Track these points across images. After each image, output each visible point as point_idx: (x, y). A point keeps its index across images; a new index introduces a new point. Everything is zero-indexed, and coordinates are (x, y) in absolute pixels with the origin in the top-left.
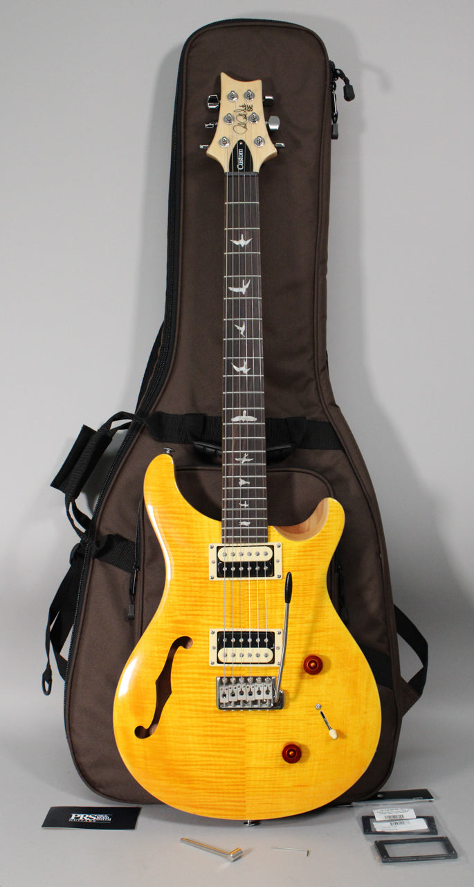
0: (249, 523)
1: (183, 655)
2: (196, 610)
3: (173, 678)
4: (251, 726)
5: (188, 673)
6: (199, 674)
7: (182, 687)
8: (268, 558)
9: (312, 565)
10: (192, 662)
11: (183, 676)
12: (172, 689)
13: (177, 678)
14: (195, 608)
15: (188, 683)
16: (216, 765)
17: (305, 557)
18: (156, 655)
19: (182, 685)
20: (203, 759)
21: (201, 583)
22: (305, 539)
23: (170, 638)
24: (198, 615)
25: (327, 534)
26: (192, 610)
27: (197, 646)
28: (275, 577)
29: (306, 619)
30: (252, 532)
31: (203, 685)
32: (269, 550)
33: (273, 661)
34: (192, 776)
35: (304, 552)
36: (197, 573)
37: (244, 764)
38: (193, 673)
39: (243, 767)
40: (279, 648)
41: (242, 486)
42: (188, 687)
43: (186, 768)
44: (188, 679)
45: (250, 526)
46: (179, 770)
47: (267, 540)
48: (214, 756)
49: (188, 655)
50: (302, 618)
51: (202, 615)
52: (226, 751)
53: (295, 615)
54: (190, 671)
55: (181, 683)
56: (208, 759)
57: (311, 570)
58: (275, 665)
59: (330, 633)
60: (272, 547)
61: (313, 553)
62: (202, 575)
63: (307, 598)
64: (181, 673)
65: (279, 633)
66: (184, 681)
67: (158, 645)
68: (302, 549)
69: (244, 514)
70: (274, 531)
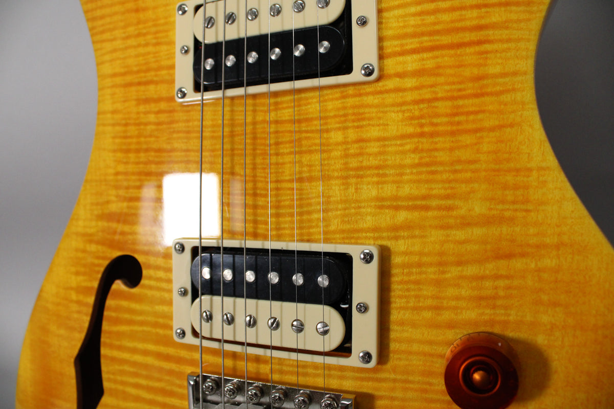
1: (124, 303)
3: (106, 358)
5: (134, 351)
6: (159, 356)
7: (123, 383)
9: (480, 28)
10: (142, 323)
11: (126, 356)
12: (106, 384)
13: (113, 359)
15: (136, 375)
18: (74, 296)
19: (125, 379)
21: (159, 112)
23: (98, 258)
27: (153, 283)
28: (357, 75)
29: (462, 212)
31: (169, 388)
33: (344, 349)
36: (152, 87)
38: (146, 353)
40: (363, 308)
42: (137, 386)
44: (134, 364)
49: (133, 306)
50: (449, 208)
53: (424, 198)
54: (140, 346)
55: (122, 373)
57: (480, 43)
58: (354, 360)
59: (549, 262)
62: (162, 90)
63: (467, 139)
65: (368, 258)
66: (126, 368)
67: (77, 273)
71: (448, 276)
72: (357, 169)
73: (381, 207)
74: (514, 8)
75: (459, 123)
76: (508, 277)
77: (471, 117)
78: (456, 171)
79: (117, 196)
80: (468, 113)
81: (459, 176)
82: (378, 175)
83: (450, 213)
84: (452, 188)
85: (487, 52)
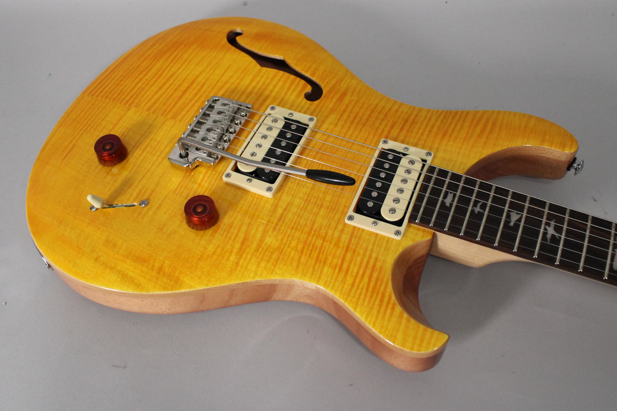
0: (448, 204)
1: (299, 88)
2: (349, 116)
3: (278, 73)
4: (172, 127)
7: (262, 77)
8: (384, 212)
9: (347, 270)
11: (275, 81)
12: (265, 69)
14: (352, 116)
15: (264, 83)
16: (155, 82)
17: (364, 265)
18: (314, 66)
19: (264, 78)
20: (168, 75)
21: (383, 131)
22: (393, 275)
24: (341, 116)
25: (389, 311)
26: (351, 112)
28: (351, 213)
29: (270, 233)
30: (432, 202)
32: (396, 217)
33: (236, 170)
34: (159, 60)
35: (374, 266)
36: (398, 130)
37: (136, 106)
39: (134, 104)
40: (248, 182)
41: (508, 216)
43: (172, 57)
45: (443, 203)
46: (175, 51)
47: (412, 219)
48: (165, 84)
49: (296, 92)
50: (274, 229)
51: (339, 120)
52: (163, 94)
53: (284, 221)
56: (167, 77)
57: (341, 268)
58: (229, 171)
59: (232, 258)
60: (399, 223)
61: (366, 279)
62: (393, 135)
63: (300, 247)
64: (279, 80)
66: (269, 80)
67: (325, 71)
68: (379, 264)
69: (464, 201)
70: (422, 237)
71: (247, 218)
72: (310, 201)
73: (288, 204)
74: (349, 287)
75: (309, 246)
76: (235, 239)
77: (309, 252)
78: (289, 236)
79: (352, 101)
80: (311, 251)
81: (286, 237)
82: (303, 207)
83: (272, 228)
84: (282, 232)
85: (335, 269)
